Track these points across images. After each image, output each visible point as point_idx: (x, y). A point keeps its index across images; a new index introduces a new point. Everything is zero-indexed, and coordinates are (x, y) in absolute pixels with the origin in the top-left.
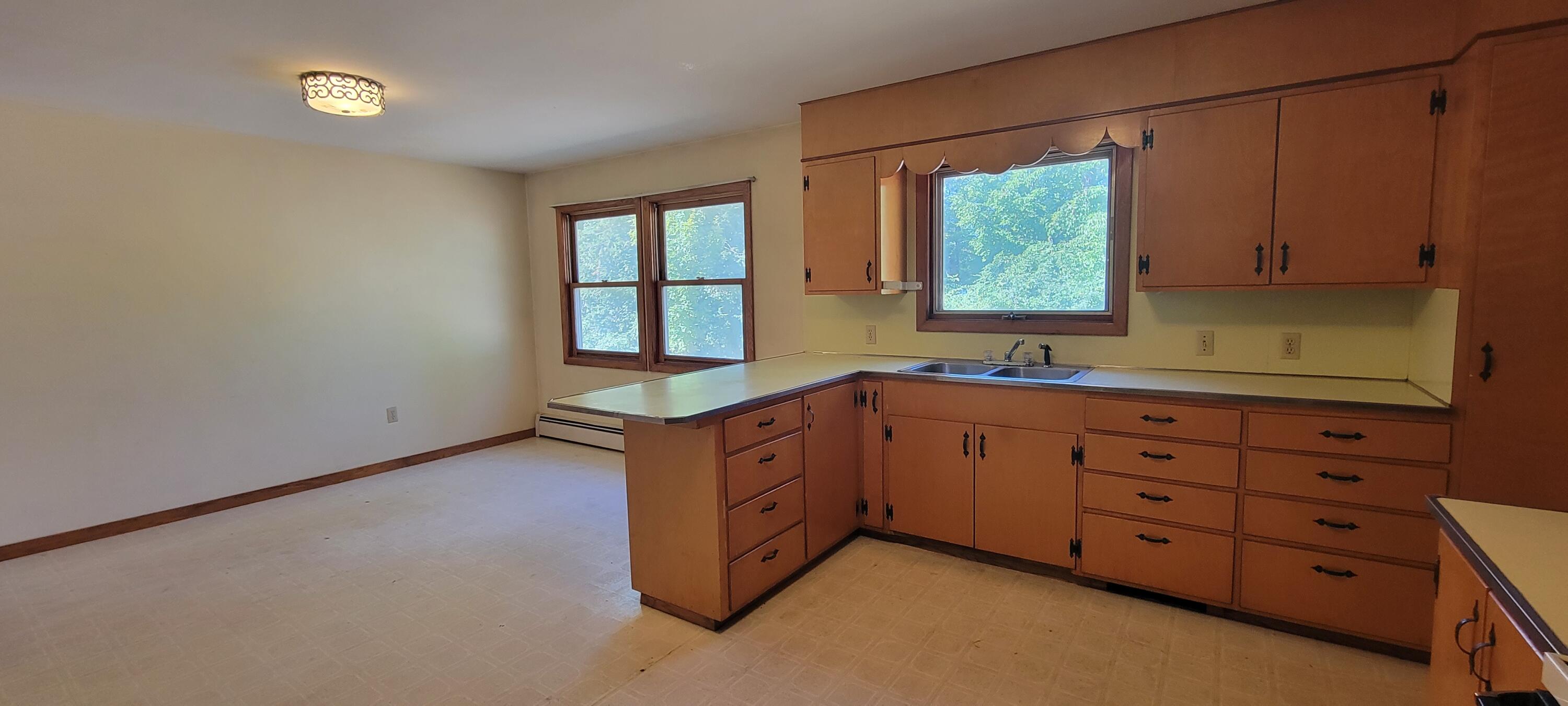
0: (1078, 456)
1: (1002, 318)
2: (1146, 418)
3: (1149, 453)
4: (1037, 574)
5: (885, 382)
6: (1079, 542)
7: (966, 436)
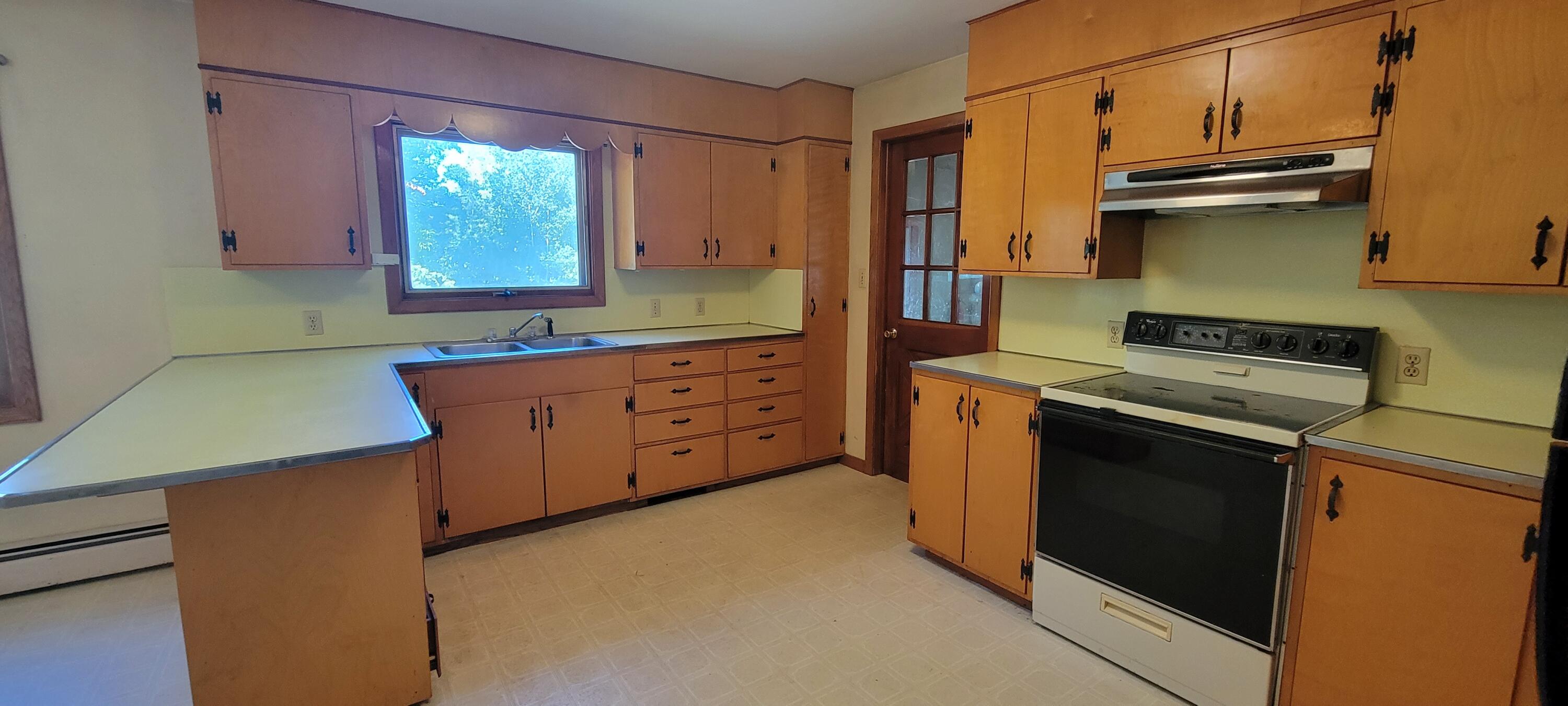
0: (630, 405)
1: (494, 295)
2: (674, 364)
3: (677, 389)
4: (601, 515)
5: (426, 372)
6: (634, 474)
7: (532, 410)
